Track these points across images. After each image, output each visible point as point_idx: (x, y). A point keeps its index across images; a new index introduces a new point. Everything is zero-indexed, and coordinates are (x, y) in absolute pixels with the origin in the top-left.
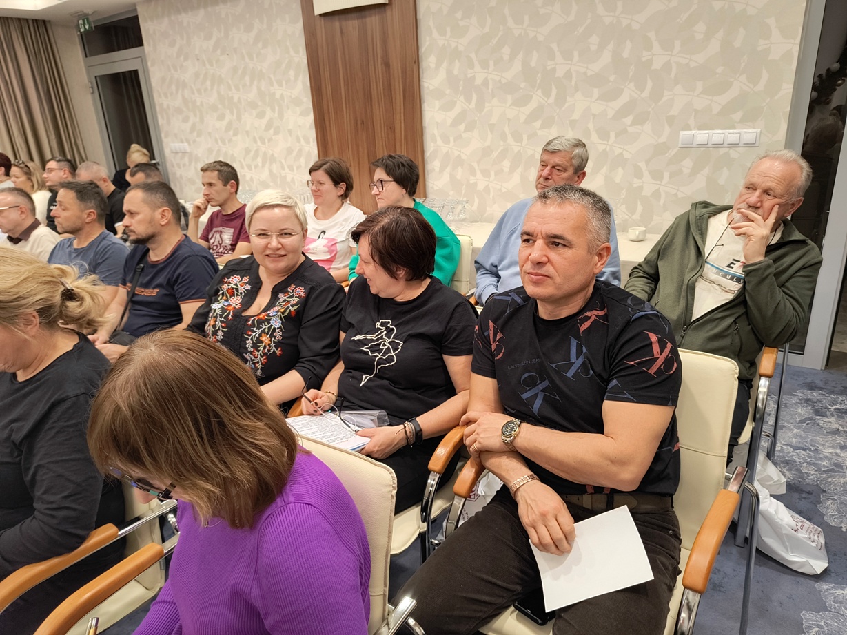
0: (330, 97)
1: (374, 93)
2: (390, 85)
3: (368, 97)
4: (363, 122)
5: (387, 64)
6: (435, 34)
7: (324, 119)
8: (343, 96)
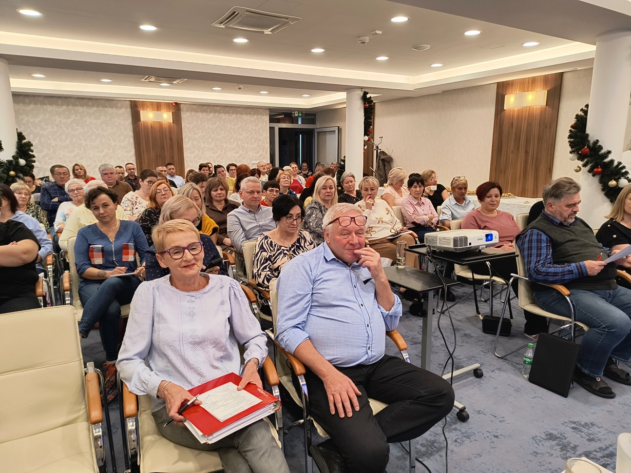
0: (145, 147)
1: (165, 147)
2: (172, 146)
3: (163, 148)
4: (160, 156)
5: (171, 139)
6: (187, 133)
7: (141, 154)
8: (151, 146)
